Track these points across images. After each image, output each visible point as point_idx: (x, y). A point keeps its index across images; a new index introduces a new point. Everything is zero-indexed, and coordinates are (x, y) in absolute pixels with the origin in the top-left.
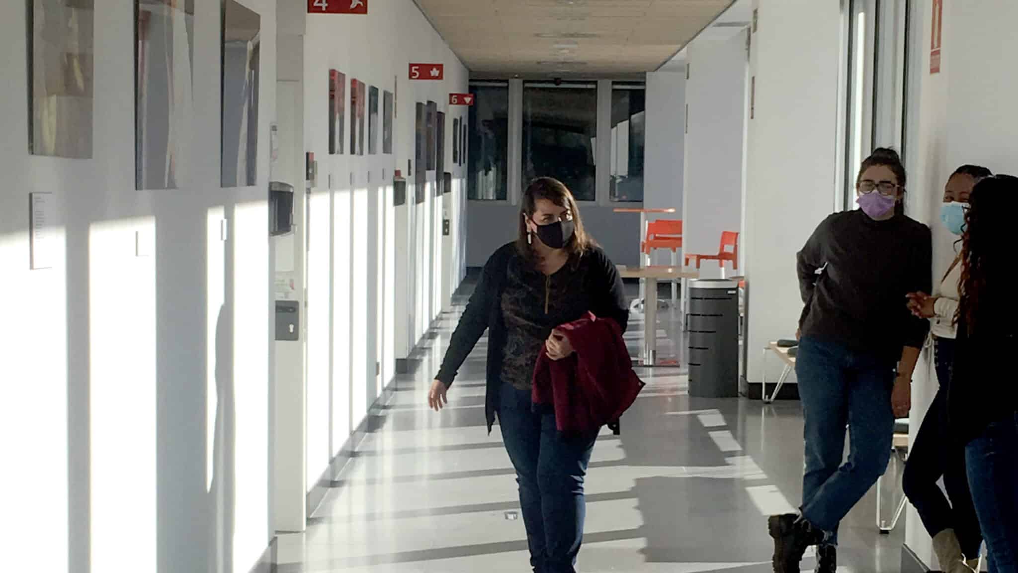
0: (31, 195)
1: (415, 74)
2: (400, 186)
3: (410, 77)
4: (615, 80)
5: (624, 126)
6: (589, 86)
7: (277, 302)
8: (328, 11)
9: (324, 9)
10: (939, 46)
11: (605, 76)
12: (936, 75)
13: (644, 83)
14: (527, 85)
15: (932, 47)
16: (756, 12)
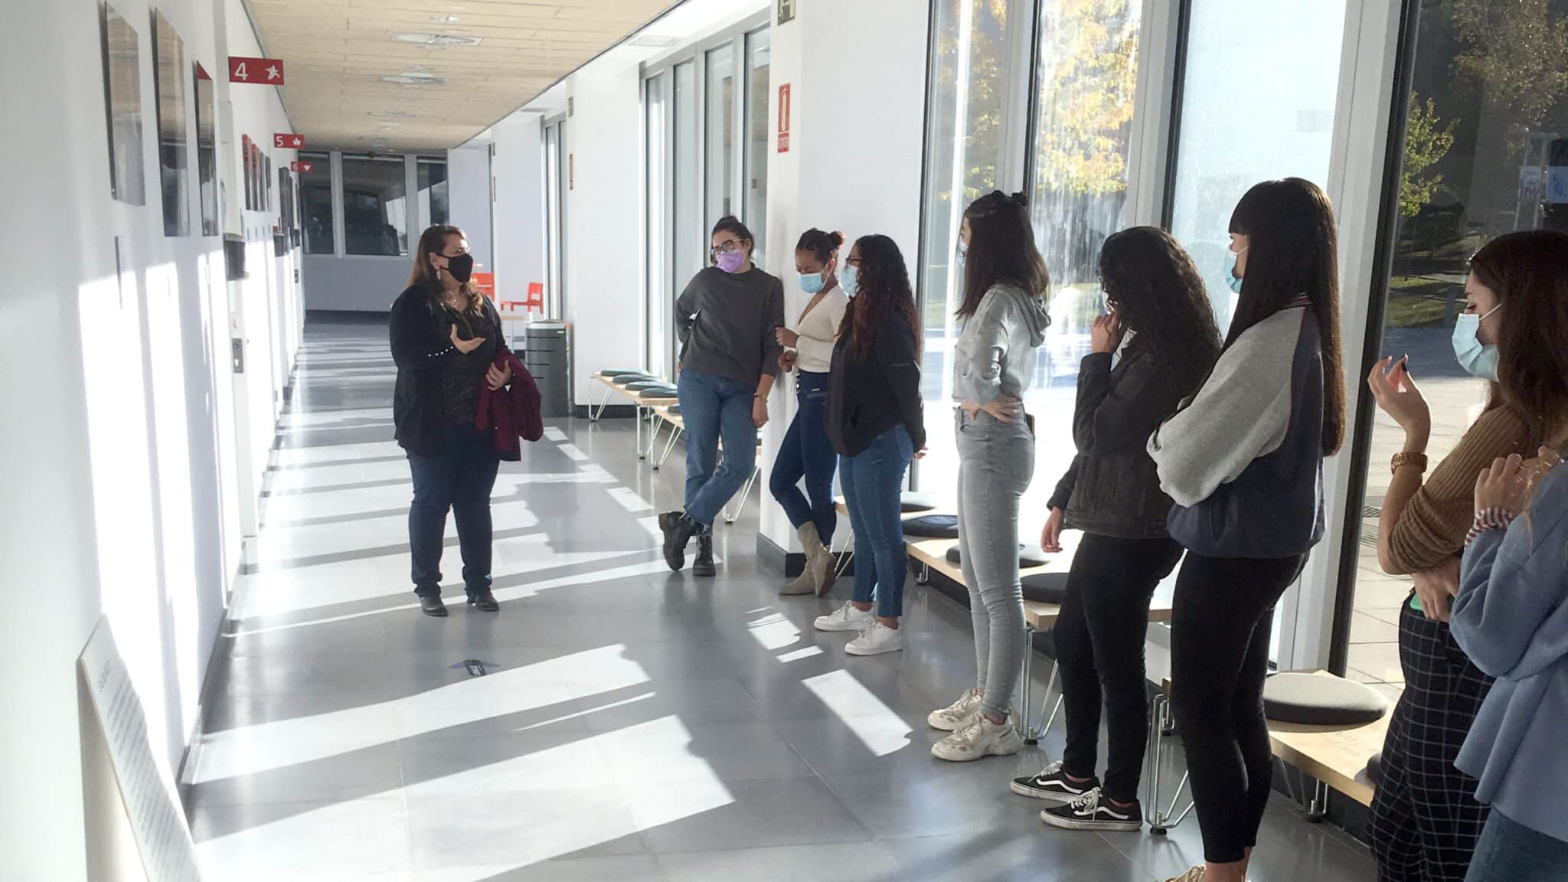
0: (116, 239)
1: (279, 143)
2: (279, 240)
3: (276, 146)
4: (420, 155)
5: (424, 194)
6: (398, 160)
7: (234, 340)
8: (248, 81)
9: (244, 79)
10: (787, 128)
11: (411, 151)
12: (784, 154)
13: (445, 159)
14: (345, 157)
15: (780, 130)
16: (571, 100)
